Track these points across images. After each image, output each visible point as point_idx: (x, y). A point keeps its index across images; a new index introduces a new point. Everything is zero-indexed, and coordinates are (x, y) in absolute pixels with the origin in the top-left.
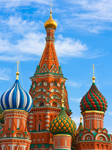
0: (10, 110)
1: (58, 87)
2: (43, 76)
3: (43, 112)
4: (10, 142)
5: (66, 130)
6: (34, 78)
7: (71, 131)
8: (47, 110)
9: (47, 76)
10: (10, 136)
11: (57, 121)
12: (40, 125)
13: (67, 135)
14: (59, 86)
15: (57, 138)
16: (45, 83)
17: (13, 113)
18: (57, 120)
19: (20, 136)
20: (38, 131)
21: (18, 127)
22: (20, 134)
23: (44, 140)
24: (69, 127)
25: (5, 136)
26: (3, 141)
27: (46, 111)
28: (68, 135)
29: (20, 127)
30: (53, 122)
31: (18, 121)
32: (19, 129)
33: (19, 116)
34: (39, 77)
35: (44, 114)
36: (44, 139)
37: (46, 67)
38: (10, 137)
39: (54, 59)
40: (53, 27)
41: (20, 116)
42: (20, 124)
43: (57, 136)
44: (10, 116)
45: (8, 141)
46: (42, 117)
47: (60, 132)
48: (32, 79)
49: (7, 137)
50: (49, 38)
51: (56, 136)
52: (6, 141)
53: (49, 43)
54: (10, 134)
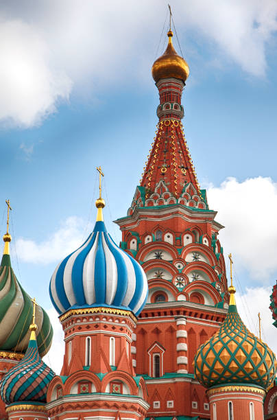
0: (89, 311)
1: (205, 246)
2: (159, 217)
3: (167, 320)
4: (91, 407)
5: (252, 373)
6: (128, 222)
7: (266, 378)
8: (178, 313)
9: (170, 217)
10: (90, 389)
11: (225, 346)
12: (157, 357)
13: (253, 389)
14: (207, 244)
15: (224, 396)
16: (168, 234)
17: (97, 319)
18: (223, 343)
19: (119, 391)
20: (154, 376)
21: (112, 362)
22: (121, 383)
23: (172, 406)
24: (260, 364)
25: (75, 391)
26: (70, 406)
27: (176, 318)
28: (256, 390)
29: (118, 362)
30: (210, 349)
31: (112, 344)
32: (117, 367)
33: (114, 328)
34: (148, 219)
35: (171, 327)
36: (172, 402)
37: (167, 189)
38: (90, 393)
39: (187, 169)
40: (179, 77)
41: (118, 329)
42: (119, 354)
43: (224, 392)
44: (88, 327)
45: (86, 405)
46: (164, 334)
47: (235, 378)
48: (122, 224)
49: (80, 394)
50: (167, 107)
51: (221, 392)
52: (78, 406)
53: (167, 122)
54: (90, 383)
